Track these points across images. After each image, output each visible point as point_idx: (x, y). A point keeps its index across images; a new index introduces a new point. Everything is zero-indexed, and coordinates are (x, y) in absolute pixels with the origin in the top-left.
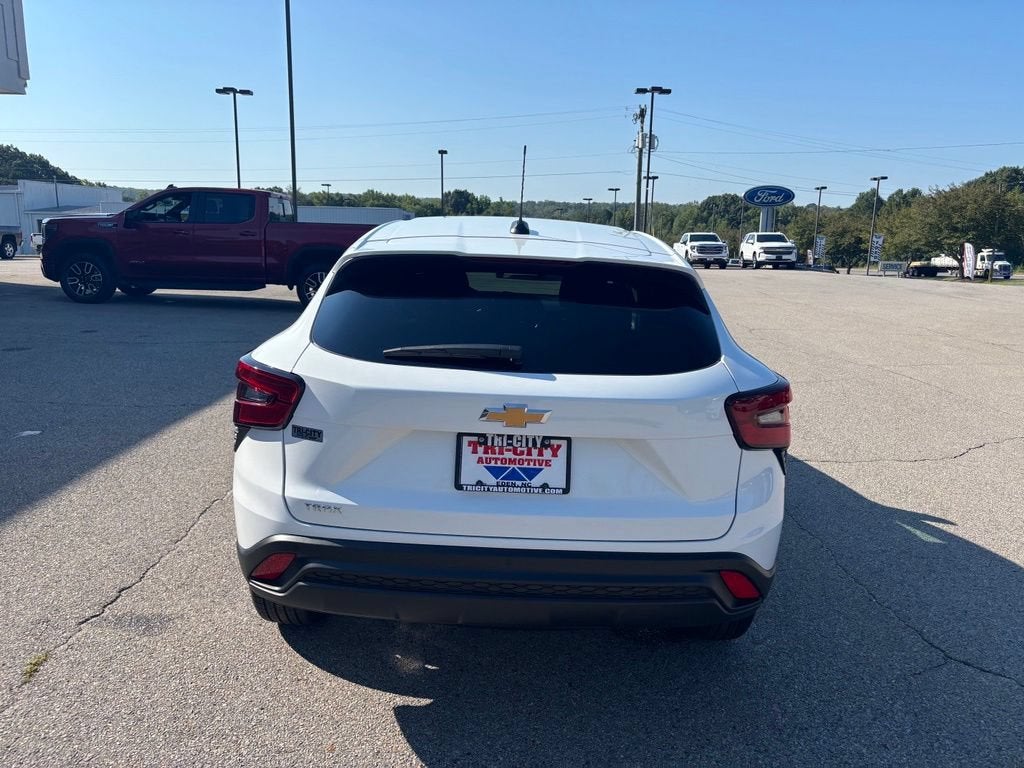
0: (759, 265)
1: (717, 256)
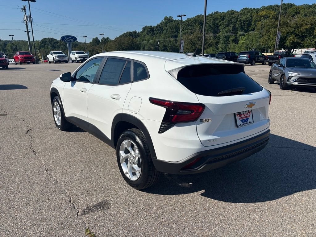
0: (78, 61)
1: (64, 59)
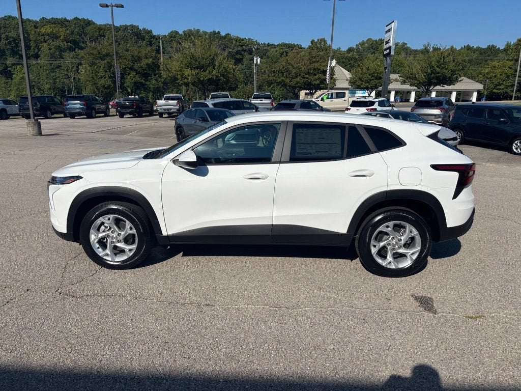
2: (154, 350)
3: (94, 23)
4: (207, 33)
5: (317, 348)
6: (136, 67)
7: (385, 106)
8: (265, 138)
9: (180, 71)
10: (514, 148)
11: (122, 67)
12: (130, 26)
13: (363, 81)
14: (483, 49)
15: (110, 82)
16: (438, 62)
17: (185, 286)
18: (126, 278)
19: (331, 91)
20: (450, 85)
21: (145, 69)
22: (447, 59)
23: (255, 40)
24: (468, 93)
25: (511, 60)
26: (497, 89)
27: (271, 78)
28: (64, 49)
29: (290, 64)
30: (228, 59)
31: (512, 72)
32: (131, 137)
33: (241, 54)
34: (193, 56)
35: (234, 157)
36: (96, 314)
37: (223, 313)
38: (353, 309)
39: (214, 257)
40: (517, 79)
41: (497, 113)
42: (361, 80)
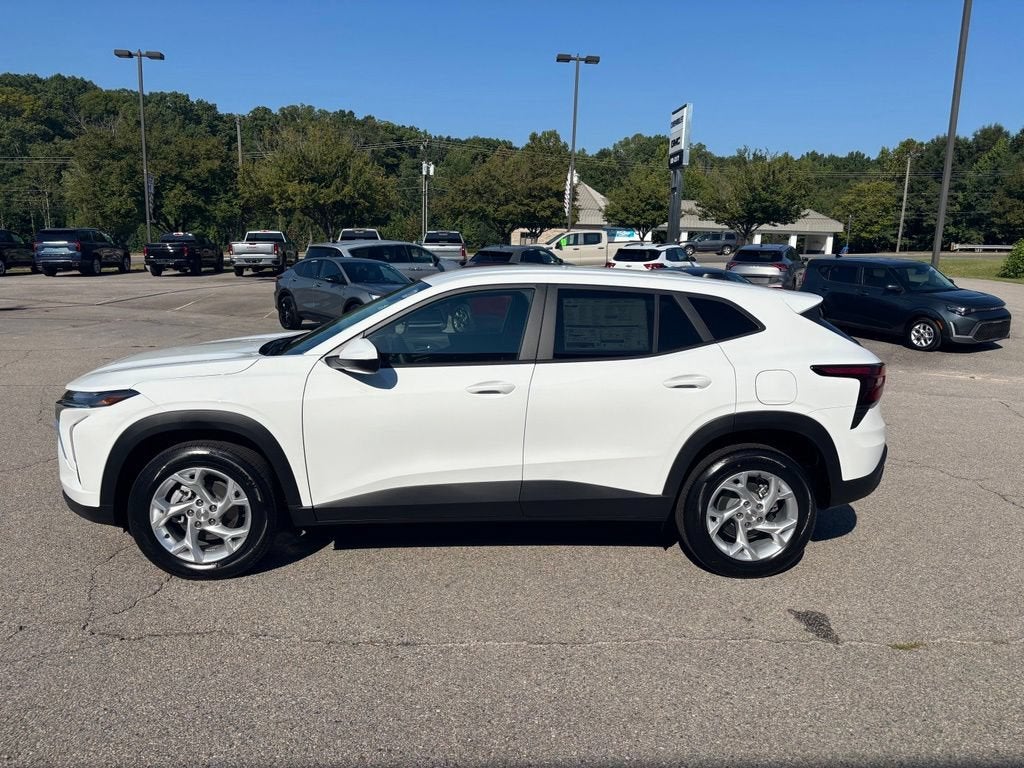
2: (315, 738)
3: (95, 88)
4: (329, 114)
5: (635, 717)
6: (187, 175)
7: (678, 260)
8: (458, 318)
9: (278, 185)
10: (913, 337)
11: (159, 173)
12: (171, 94)
13: (629, 213)
14: (841, 159)
15: (130, 204)
16: (764, 180)
17: (353, 609)
18: (227, 597)
19: (574, 231)
20: (786, 223)
21: (206, 181)
22: (779, 176)
23: (421, 130)
24: (819, 239)
25: (891, 180)
26: (867, 232)
27: (457, 204)
28: (32, 137)
29: (494, 178)
30: (373, 164)
31: (894, 201)
32: (182, 315)
33: (395, 156)
34: (303, 157)
35: (429, 352)
36: (179, 672)
37: (439, 658)
38: (687, 641)
39: (400, 549)
40: (903, 214)
41: (881, 274)
42: (625, 210)
